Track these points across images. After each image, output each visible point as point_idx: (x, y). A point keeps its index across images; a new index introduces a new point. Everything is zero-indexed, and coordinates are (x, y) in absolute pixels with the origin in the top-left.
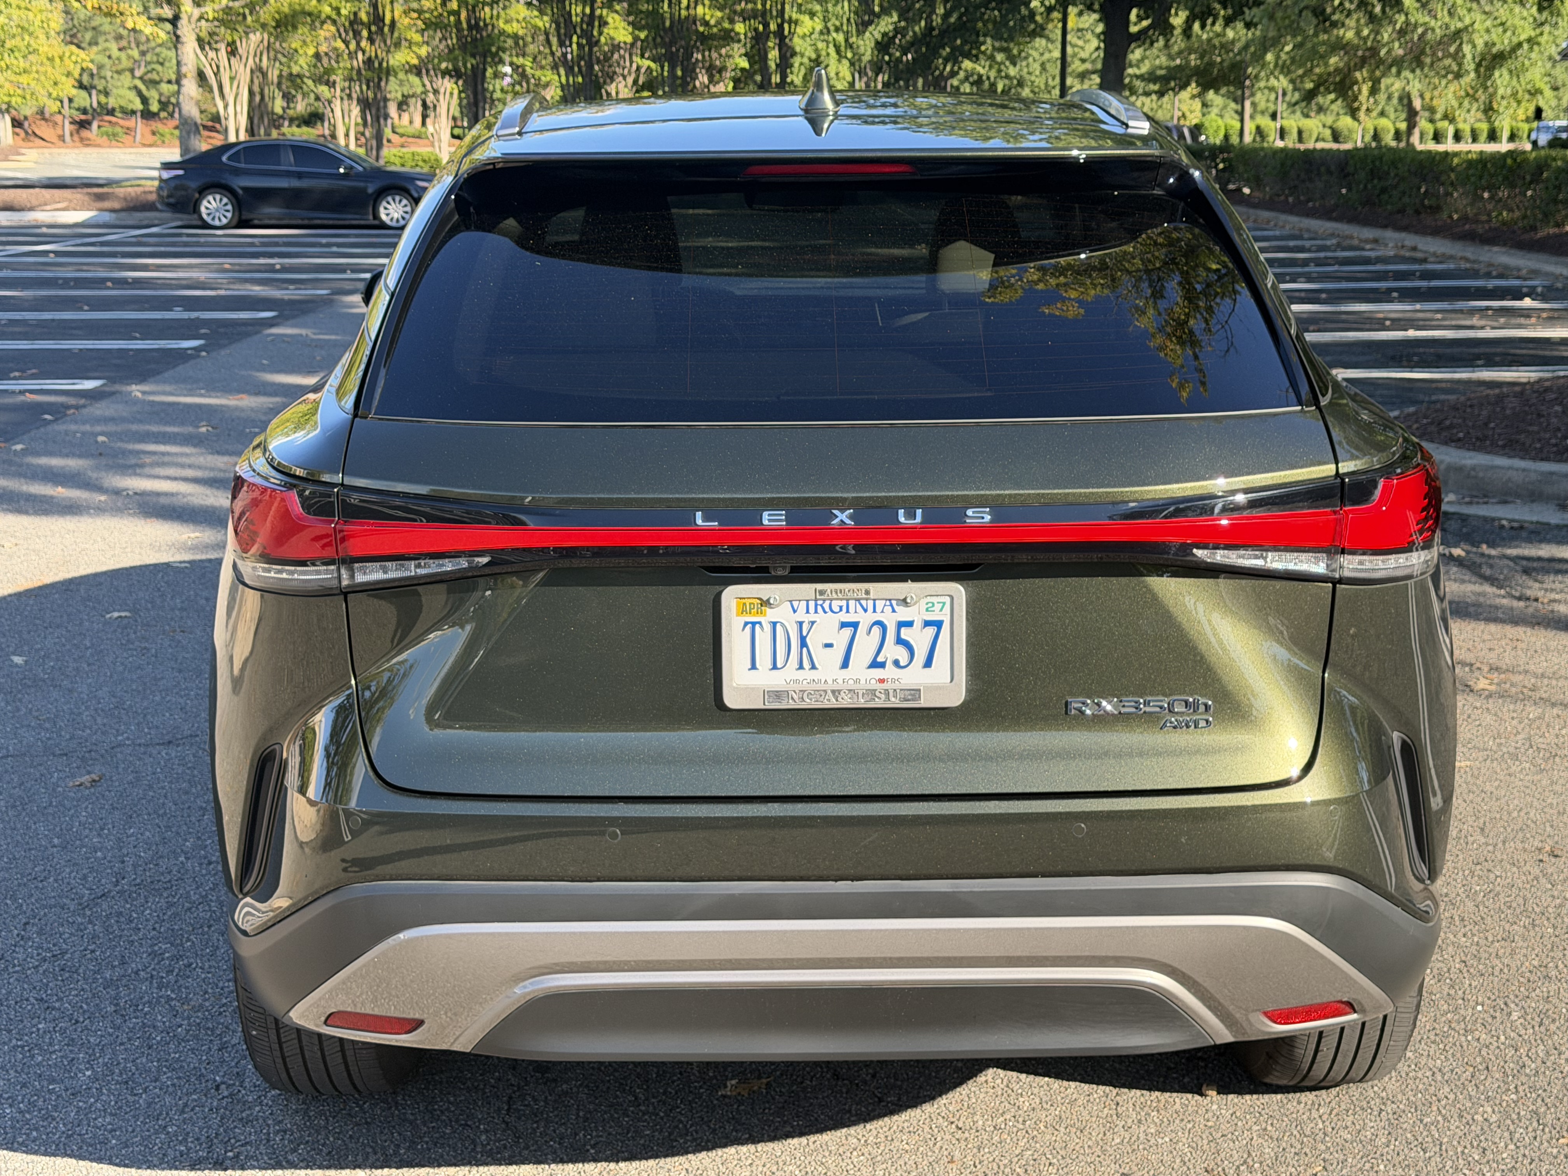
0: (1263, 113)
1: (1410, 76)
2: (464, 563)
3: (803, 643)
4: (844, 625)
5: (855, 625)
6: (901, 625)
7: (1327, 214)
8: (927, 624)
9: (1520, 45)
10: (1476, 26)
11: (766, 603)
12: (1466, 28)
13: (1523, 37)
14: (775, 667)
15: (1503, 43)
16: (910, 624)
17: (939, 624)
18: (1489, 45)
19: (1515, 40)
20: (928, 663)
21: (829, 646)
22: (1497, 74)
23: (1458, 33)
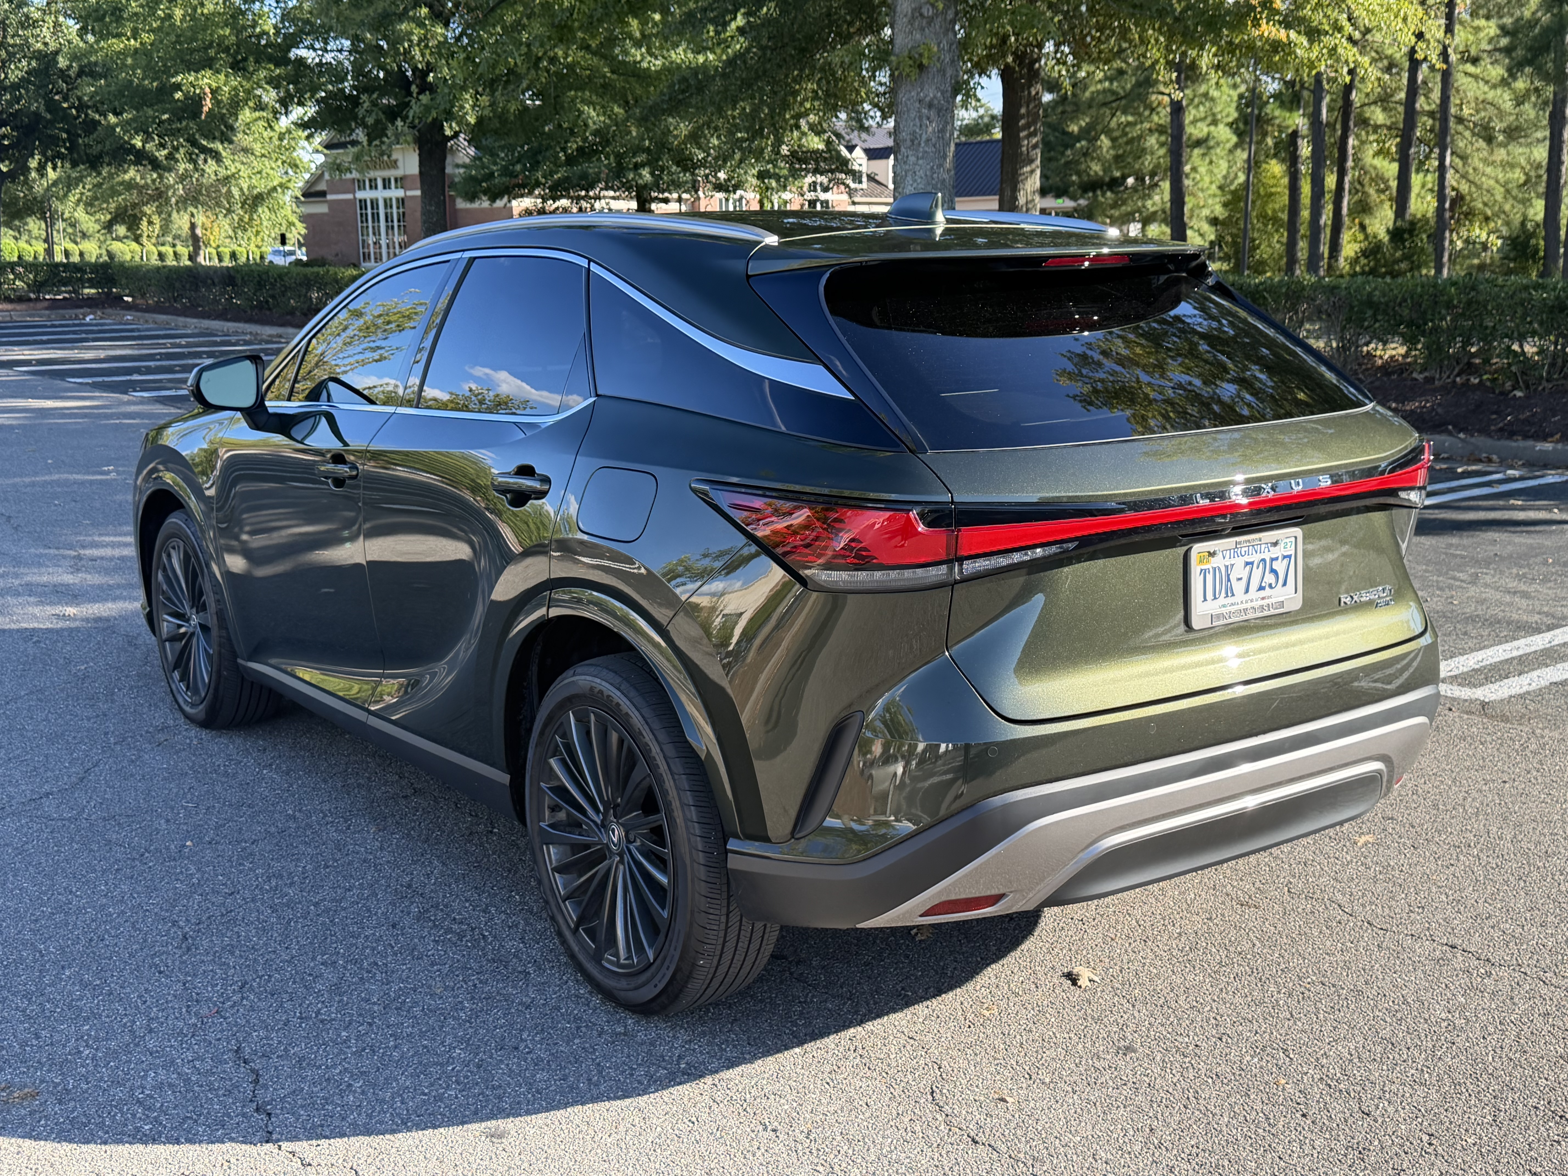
0: (36, 238)
1: (195, 211)
2: (1054, 549)
3: (1229, 580)
4: (1247, 564)
5: (1252, 563)
6: (1272, 560)
7: (222, 316)
8: (1285, 557)
9: (274, 189)
10: (241, 173)
11: (1212, 554)
12: (233, 175)
13: (276, 183)
14: (1215, 598)
15: (261, 186)
16: (1277, 559)
17: (1289, 557)
18: (251, 187)
19: (271, 185)
20: (1285, 584)
21: (1240, 579)
22: (260, 210)
23: (227, 178)
